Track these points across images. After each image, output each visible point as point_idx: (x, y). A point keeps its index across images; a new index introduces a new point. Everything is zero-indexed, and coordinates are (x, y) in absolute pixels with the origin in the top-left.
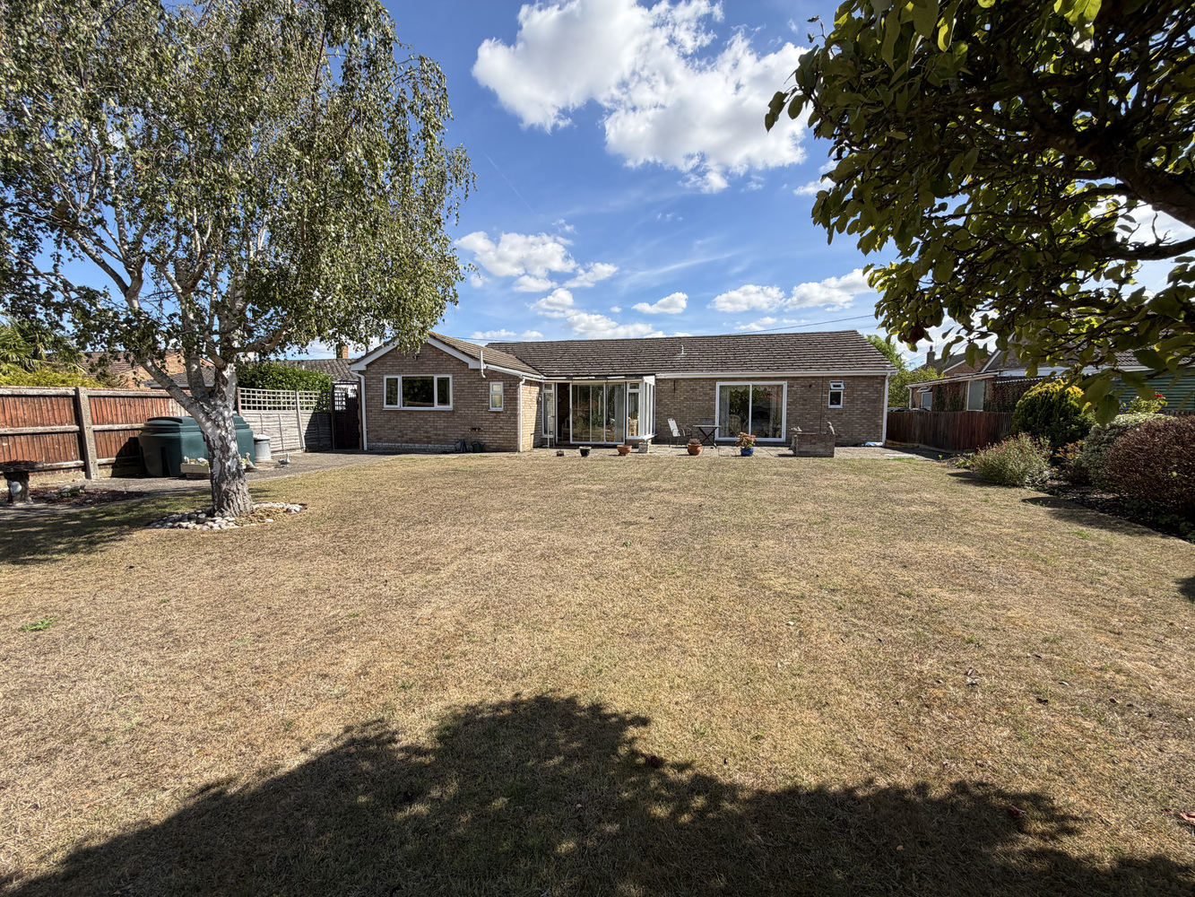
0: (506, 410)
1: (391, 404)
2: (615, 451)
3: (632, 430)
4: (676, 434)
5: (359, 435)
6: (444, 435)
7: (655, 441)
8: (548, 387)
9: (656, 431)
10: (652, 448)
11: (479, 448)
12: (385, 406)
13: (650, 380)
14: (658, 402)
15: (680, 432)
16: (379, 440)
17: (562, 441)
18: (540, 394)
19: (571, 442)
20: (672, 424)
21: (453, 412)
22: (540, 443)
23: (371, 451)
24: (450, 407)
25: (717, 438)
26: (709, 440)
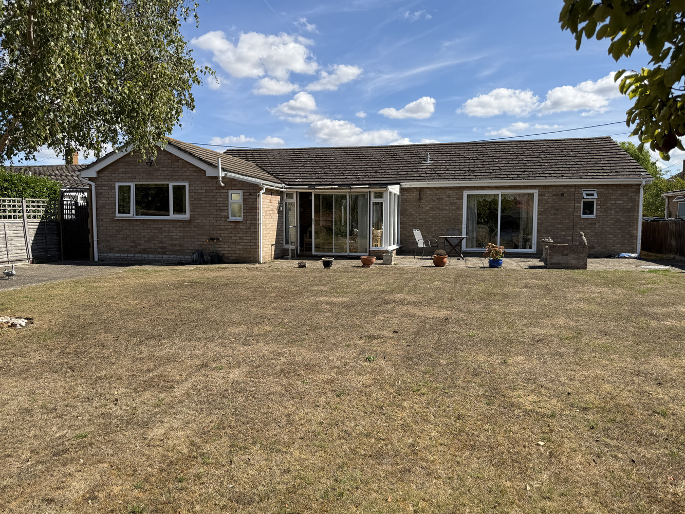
0: (245, 219)
1: (124, 212)
2: (359, 263)
3: (376, 241)
4: (421, 245)
5: (88, 245)
6: (180, 245)
7: (400, 252)
8: (290, 195)
9: (401, 242)
10: (396, 259)
11: (217, 259)
12: (117, 215)
13: (395, 189)
14: (403, 212)
15: (426, 242)
16: (111, 250)
17: (304, 252)
18: (281, 203)
19: (314, 253)
20: (418, 235)
21: (189, 222)
22: (281, 254)
23: (102, 262)
24: (186, 216)
25: (464, 248)
26: (455, 251)
